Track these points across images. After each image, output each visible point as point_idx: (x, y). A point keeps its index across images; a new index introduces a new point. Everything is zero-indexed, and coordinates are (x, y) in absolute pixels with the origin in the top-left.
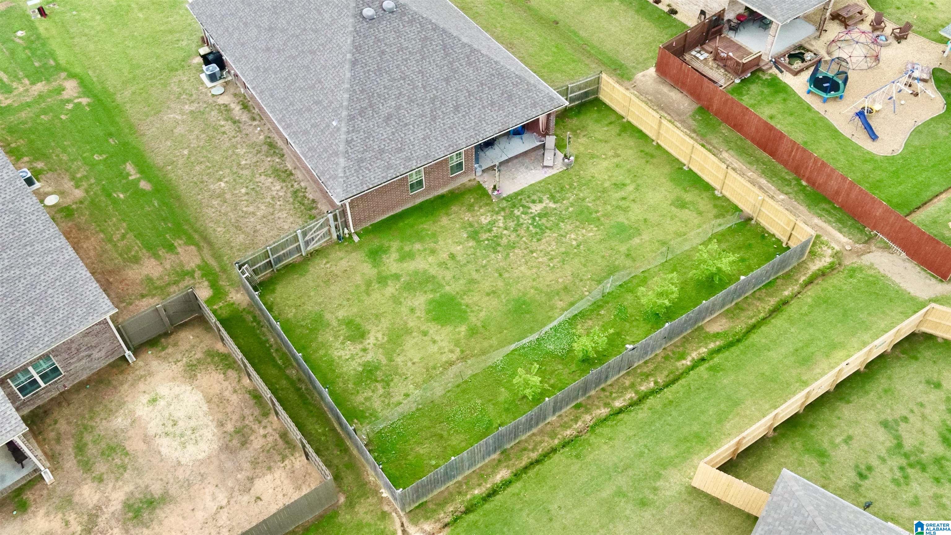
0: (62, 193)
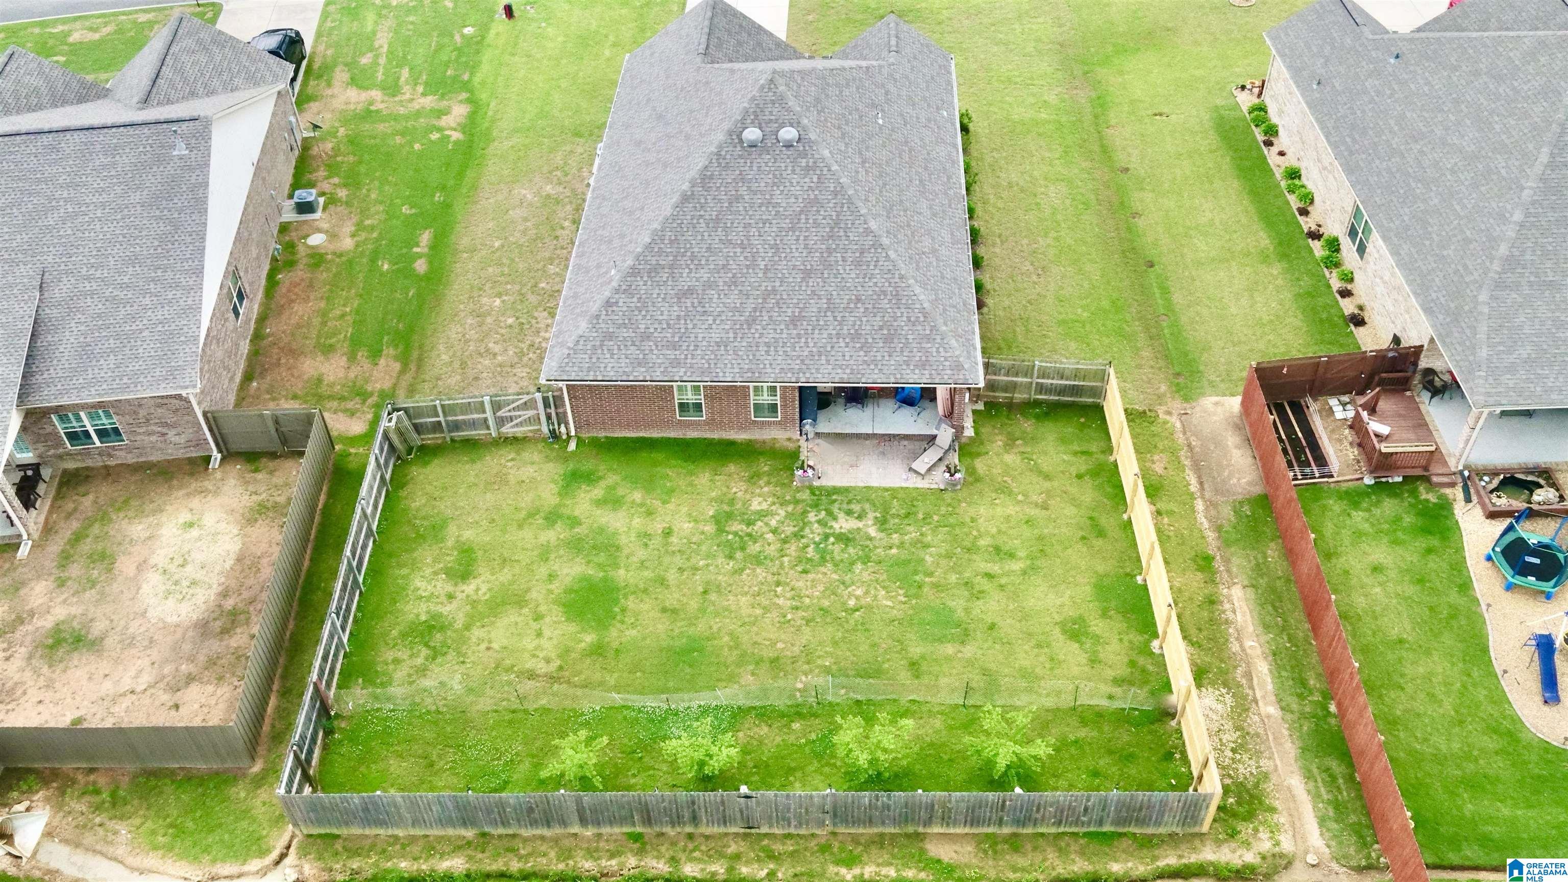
0: (333, 236)
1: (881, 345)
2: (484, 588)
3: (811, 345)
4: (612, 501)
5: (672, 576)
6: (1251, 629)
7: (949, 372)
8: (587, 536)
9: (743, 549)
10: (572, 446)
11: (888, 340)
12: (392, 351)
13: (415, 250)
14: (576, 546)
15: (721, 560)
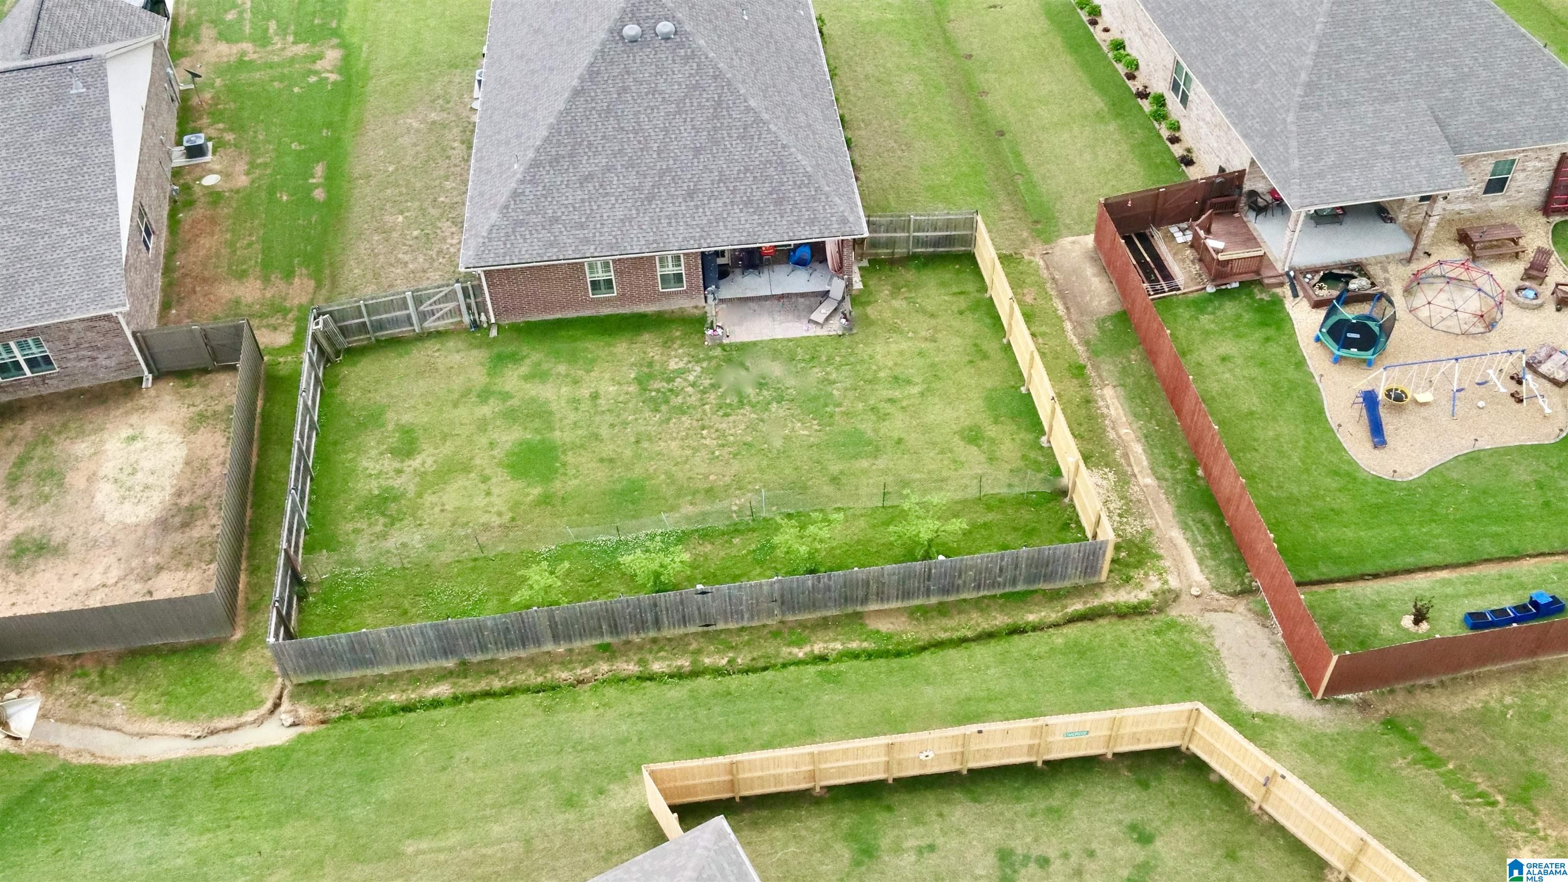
1: (772, 208)
2: (430, 461)
3: (708, 213)
4: (538, 375)
5: (604, 432)
6: (1124, 419)
7: (836, 226)
8: (519, 406)
9: (667, 402)
10: (494, 333)
11: (779, 202)
12: (304, 271)
13: (311, 181)
14: (511, 416)
15: (647, 414)
